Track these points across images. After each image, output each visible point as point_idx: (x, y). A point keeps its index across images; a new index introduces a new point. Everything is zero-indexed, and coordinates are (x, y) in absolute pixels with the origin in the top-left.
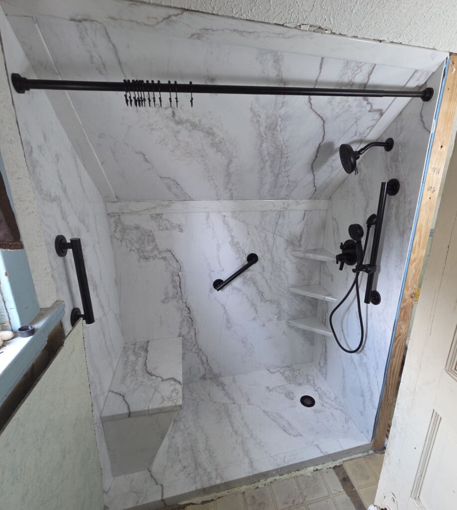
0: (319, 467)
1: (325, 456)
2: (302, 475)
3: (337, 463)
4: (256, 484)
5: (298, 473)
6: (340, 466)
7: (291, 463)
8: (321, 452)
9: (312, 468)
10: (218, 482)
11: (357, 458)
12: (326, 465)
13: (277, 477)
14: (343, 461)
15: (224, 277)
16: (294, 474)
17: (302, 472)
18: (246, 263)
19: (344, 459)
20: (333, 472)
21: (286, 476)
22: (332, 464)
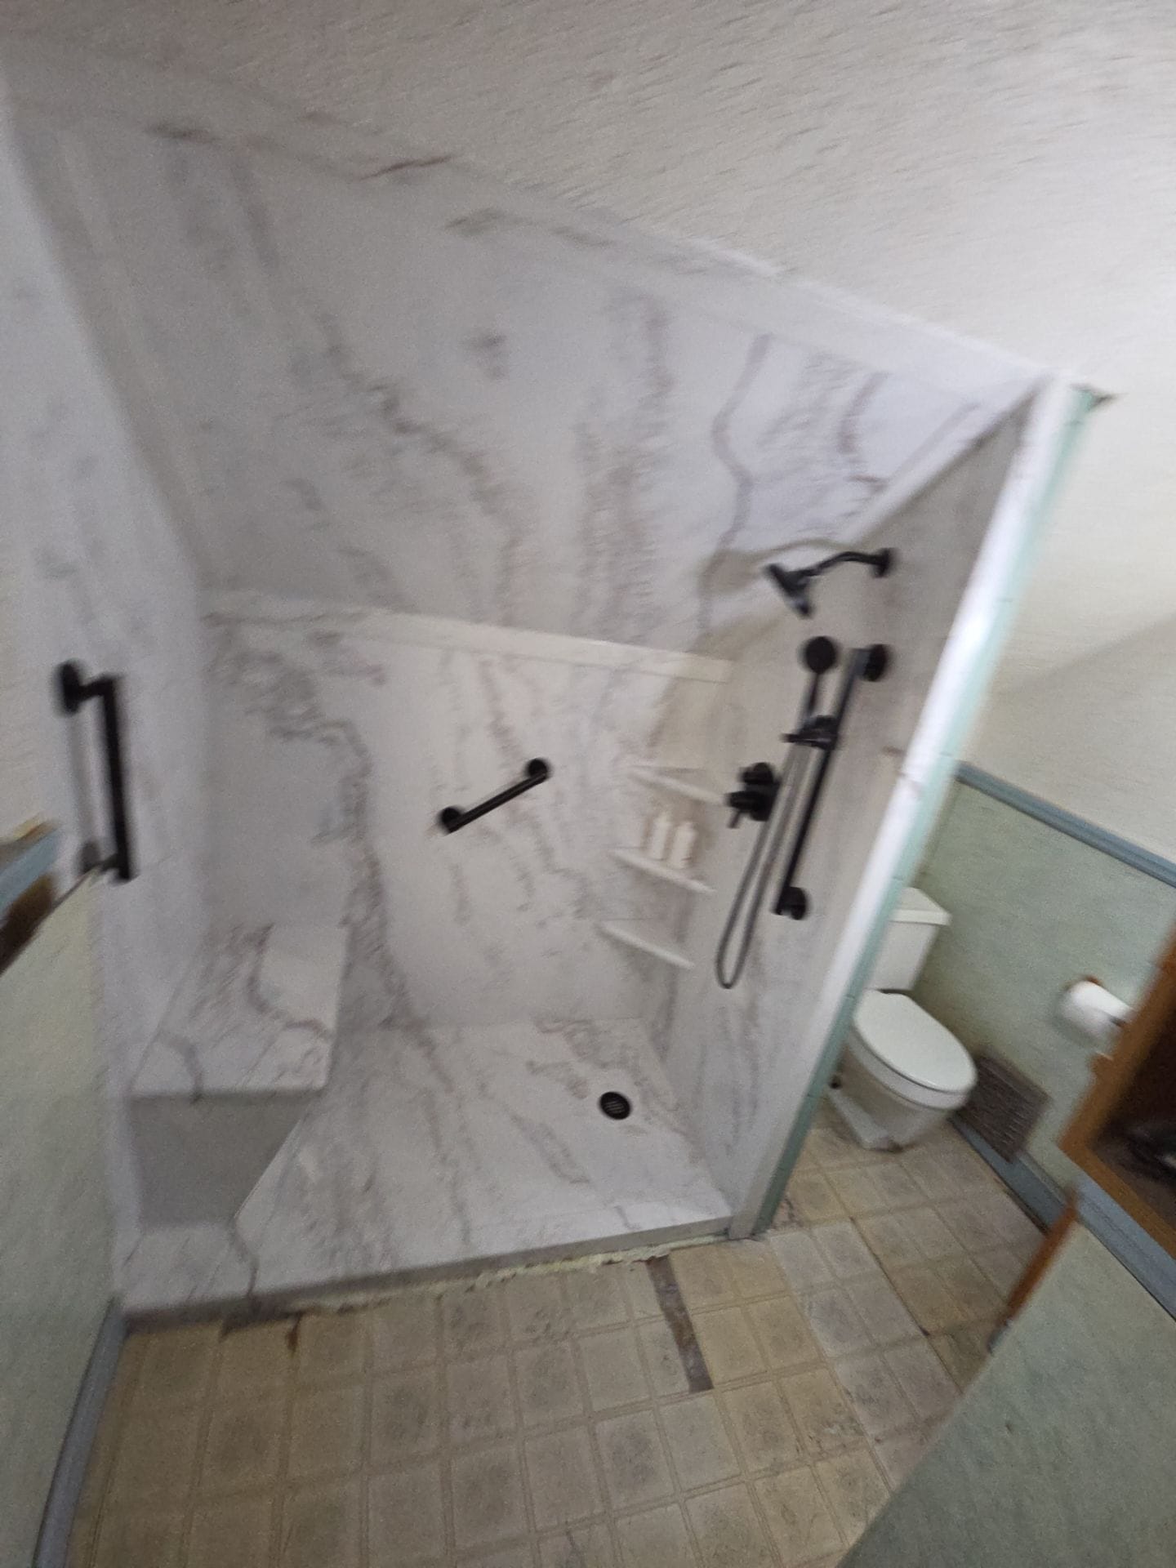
0: (616, 1257)
1: (634, 1234)
2: (575, 1271)
3: (657, 1252)
4: (471, 1282)
5: (569, 1265)
6: (661, 1259)
7: (554, 1242)
8: (626, 1224)
9: (599, 1258)
10: (385, 1267)
11: (701, 1245)
12: (631, 1253)
13: (521, 1270)
14: (673, 1250)
15: (467, 803)
16: (557, 1266)
17: (577, 1264)
18: (521, 779)
19: (673, 1245)
20: (643, 1272)
21: (538, 1269)
22: (645, 1253)
